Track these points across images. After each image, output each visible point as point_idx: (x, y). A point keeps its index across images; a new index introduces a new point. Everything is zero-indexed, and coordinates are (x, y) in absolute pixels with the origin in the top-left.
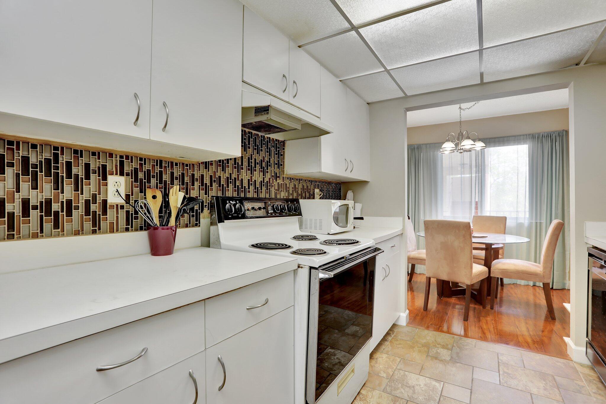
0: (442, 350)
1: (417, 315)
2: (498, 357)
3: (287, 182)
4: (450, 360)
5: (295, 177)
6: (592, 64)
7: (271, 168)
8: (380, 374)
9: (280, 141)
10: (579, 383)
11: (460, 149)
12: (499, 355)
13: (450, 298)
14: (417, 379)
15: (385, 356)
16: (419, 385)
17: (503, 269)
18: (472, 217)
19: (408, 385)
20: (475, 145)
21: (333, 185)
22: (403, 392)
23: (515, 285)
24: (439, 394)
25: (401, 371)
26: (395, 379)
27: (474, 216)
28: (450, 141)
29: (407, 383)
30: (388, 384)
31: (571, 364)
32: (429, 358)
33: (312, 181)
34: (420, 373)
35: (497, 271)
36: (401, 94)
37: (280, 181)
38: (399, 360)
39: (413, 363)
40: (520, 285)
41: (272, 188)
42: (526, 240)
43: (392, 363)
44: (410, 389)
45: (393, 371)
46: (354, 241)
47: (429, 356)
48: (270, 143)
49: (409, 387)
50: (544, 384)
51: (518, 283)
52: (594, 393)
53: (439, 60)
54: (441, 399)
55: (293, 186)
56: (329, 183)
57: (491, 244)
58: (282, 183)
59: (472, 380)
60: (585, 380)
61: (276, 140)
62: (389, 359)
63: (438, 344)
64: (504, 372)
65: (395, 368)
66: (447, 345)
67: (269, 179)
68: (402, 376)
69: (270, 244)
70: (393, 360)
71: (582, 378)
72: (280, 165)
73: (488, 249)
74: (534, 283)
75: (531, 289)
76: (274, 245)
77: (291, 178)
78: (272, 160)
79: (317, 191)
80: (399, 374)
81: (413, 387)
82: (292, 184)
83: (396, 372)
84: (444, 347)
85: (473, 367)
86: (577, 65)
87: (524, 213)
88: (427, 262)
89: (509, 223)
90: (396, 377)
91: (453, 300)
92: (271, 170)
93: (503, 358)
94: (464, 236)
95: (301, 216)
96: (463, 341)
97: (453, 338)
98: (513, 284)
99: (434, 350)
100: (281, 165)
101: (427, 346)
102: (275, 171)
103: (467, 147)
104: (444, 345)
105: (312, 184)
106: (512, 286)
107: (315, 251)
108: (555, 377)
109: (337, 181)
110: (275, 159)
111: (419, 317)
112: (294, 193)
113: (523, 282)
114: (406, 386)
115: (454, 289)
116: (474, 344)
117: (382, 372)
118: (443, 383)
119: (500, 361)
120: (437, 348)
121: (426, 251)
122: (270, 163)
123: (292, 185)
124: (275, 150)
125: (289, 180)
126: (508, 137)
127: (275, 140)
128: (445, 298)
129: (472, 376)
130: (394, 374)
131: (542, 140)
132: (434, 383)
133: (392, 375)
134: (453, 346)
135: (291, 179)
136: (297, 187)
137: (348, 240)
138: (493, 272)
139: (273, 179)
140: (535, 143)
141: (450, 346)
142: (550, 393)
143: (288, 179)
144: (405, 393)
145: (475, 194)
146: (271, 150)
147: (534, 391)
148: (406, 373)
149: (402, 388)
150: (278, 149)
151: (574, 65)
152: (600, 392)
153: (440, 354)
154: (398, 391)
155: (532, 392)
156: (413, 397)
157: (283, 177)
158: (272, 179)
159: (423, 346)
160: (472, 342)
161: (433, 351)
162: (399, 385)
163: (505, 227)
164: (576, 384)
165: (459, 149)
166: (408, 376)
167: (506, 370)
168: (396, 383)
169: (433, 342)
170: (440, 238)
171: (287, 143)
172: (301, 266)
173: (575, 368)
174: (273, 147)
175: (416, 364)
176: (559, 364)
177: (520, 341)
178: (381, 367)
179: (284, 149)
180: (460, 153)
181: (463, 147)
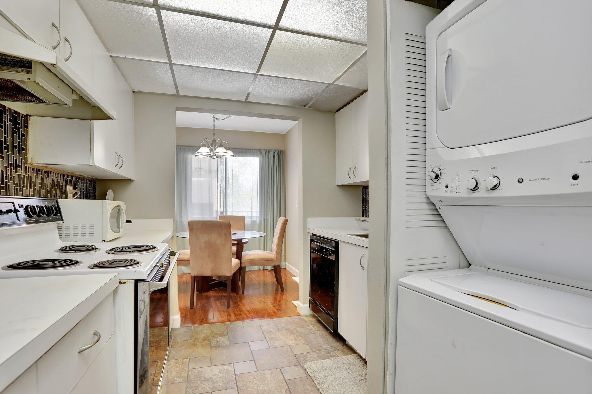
0: (220, 338)
1: (186, 314)
2: (261, 329)
3: (32, 174)
4: (230, 344)
5: (42, 168)
6: (312, 108)
7: (8, 152)
8: (176, 382)
9: (21, 115)
10: (309, 328)
11: (214, 155)
12: (261, 327)
13: (208, 293)
14: (211, 370)
15: (172, 362)
16: (215, 374)
17: (251, 259)
18: (219, 217)
19: (206, 379)
20: (227, 153)
21: (87, 182)
22: (205, 387)
23: (251, 271)
24: (233, 375)
25: (194, 370)
26: (192, 379)
27: (220, 216)
28: (205, 146)
29: (204, 378)
30: (187, 386)
31: (302, 317)
32: (213, 349)
33: (63, 175)
34: (211, 364)
35: (246, 261)
36: (174, 92)
37: (21, 172)
38: (187, 360)
39: (201, 358)
40: (255, 270)
41: (10, 181)
42: (263, 234)
43: (183, 366)
44: (209, 382)
45: (186, 373)
46: (150, 246)
47: (213, 347)
48: (5, 114)
49: (208, 380)
50: (294, 336)
51: (253, 269)
52: (317, 330)
53: (209, 70)
54: (237, 377)
55: (40, 180)
56: (83, 179)
57: (241, 240)
58: (25, 175)
59: (252, 352)
60: (311, 324)
61: (15, 112)
62: (178, 363)
63: (216, 334)
64: (269, 338)
65: (187, 369)
66: (223, 332)
67: (6, 168)
68: (197, 373)
69: (41, 262)
70: (182, 362)
71: (310, 324)
72: (21, 149)
73: (239, 244)
74: (264, 267)
75: (262, 272)
76: (52, 263)
77: (37, 169)
78: (8, 139)
79: (70, 188)
80: (193, 373)
81: (211, 378)
82: (39, 177)
83: (190, 373)
84: (221, 335)
85: (248, 342)
86: (304, 106)
87: (256, 213)
88: (191, 263)
89: (248, 221)
90: (192, 377)
91: (211, 293)
92: (8, 155)
93: (265, 328)
94: (225, 235)
95: (63, 222)
96: (233, 325)
97: (225, 325)
98: (250, 271)
99: (215, 340)
100: (23, 149)
101: (206, 339)
102: (13, 157)
103: (221, 154)
104: (220, 333)
105: (63, 179)
106: (250, 273)
107: (125, 262)
108: (297, 329)
109: (91, 177)
110: (13, 140)
111: (189, 316)
112: (42, 190)
113: (256, 268)
114: (204, 380)
115: (211, 283)
116: (242, 325)
117: (177, 378)
118: (232, 364)
119: (264, 331)
120: (216, 338)
121: (190, 251)
122: (5, 144)
123: (38, 180)
124: (13, 125)
125: (34, 172)
126: (246, 149)
127: (12, 111)
128: (205, 293)
129: (251, 350)
130: (189, 375)
131: (268, 155)
132: (226, 367)
133: (188, 377)
134: (228, 332)
135: (37, 171)
136: (45, 181)
137: (143, 246)
138: (244, 262)
139: (11, 169)
140: (264, 157)
141: (225, 333)
142: (298, 341)
143: (33, 170)
144: (206, 387)
145: (221, 197)
146: (8, 125)
147: (290, 343)
148: (199, 369)
149: (202, 384)
150: (17, 126)
151: (302, 106)
152: (320, 329)
153: (220, 342)
154: (200, 388)
155: (289, 345)
156: (214, 387)
157: (26, 167)
158: (9, 169)
159: (203, 340)
160: (240, 323)
161: (214, 342)
162: (198, 382)
163: (245, 225)
164: (308, 329)
165: (212, 155)
166: (202, 371)
167: (270, 337)
168: (195, 382)
169: (210, 334)
170: (204, 238)
171: (32, 121)
172: (123, 281)
173: (304, 320)
174: (10, 121)
175: (204, 358)
176: (296, 320)
177: (270, 312)
178: (173, 374)
179: (27, 127)
180: (213, 158)
181: (216, 154)
